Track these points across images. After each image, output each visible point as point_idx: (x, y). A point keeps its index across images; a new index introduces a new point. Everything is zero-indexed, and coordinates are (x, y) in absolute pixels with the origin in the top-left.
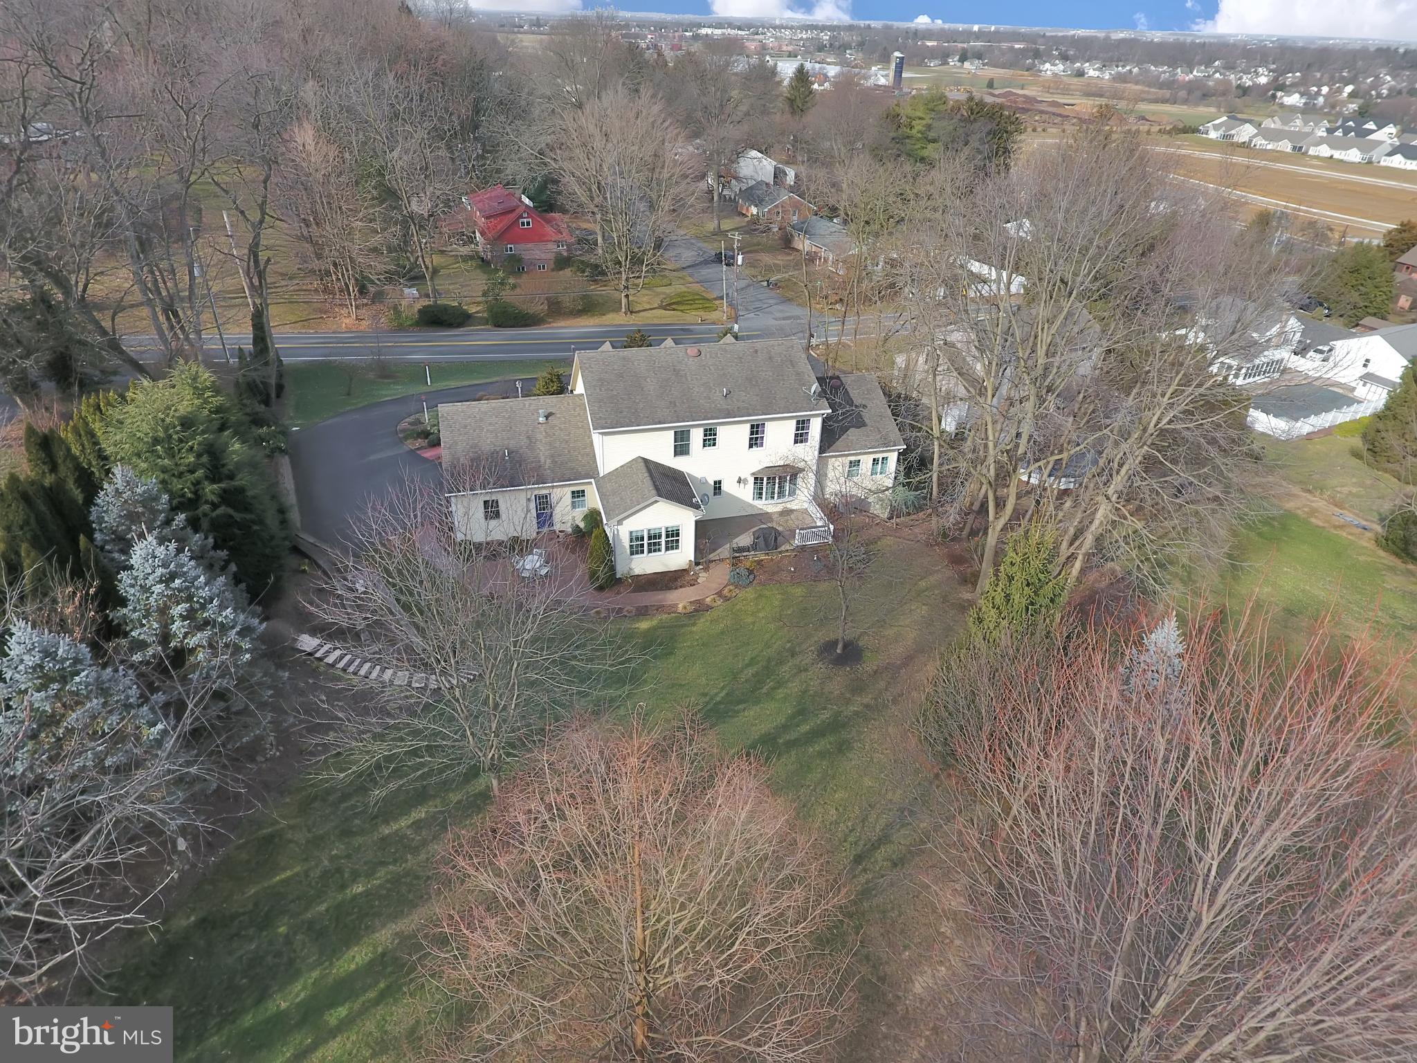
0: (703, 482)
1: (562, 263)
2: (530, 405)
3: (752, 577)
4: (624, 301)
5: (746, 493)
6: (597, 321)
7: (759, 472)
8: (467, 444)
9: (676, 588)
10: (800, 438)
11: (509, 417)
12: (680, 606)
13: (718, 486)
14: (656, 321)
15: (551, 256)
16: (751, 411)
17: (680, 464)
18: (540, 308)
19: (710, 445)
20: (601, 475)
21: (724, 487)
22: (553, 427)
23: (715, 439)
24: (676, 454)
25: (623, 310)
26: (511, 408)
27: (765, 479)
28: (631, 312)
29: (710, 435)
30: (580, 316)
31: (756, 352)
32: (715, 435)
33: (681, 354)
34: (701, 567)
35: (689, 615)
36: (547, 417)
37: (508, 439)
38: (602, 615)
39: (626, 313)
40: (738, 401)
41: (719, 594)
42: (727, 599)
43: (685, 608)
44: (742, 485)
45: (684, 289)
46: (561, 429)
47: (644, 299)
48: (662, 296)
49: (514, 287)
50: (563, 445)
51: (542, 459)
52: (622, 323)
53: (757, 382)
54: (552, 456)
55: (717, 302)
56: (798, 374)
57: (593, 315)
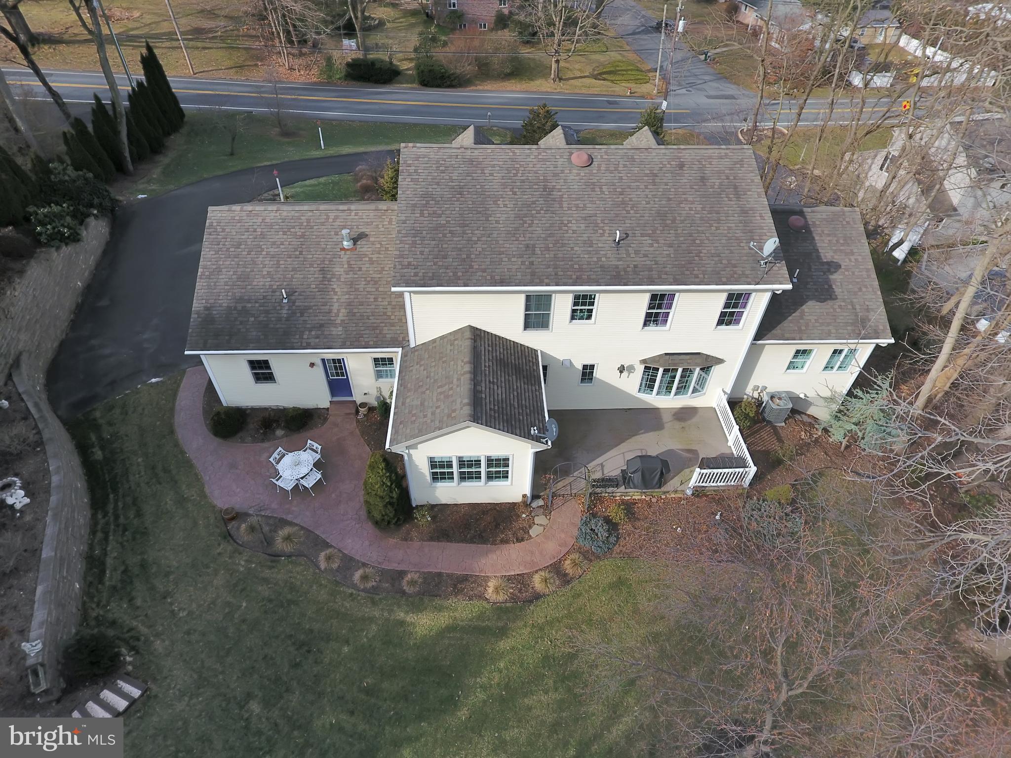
0: (567, 365)
1: (502, 21)
2: (336, 218)
3: (612, 539)
4: (554, 66)
5: (631, 384)
6: (524, 86)
7: (653, 359)
8: (235, 273)
9: (494, 543)
10: (728, 318)
11: (303, 236)
12: (492, 584)
13: (588, 372)
14: (584, 91)
15: (494, 14)
16: (655, 274)
17: (533, 340)
18: (468, 69)
19: (581, 318)
20: (412, 345)
21: (598, 374)
22: (360, 257)
23: (591, 311)
24: (527, 326)
25: (552, 76)
26: (308, 221)
27: (661, 370)
28: (560, 79)
29: (584, 304)
30: (509, 80)
31: (681, 166)
32: (592, 304)
33: (561, 162)
34: (540, 502)
35: (500, 610)
36: (355, 240)
37: (294, 270)
38: (370, 585)
39: (554, 81)
40: (637, 252)
41: (556, 568)
42: (565, 579)
43: (497, 590)
44: (625, 374)
45: (619, 57)
46: (371, 262)
47: (576, 66)
48: (594, 65)
49: (445, 44)
50: (370, 288)
51: (336, 306)
52: (549, 90)
53: (674, 221)
54: (349, 304)
55: (651, 74)
56: (744, 212)
57: (521, 79)
